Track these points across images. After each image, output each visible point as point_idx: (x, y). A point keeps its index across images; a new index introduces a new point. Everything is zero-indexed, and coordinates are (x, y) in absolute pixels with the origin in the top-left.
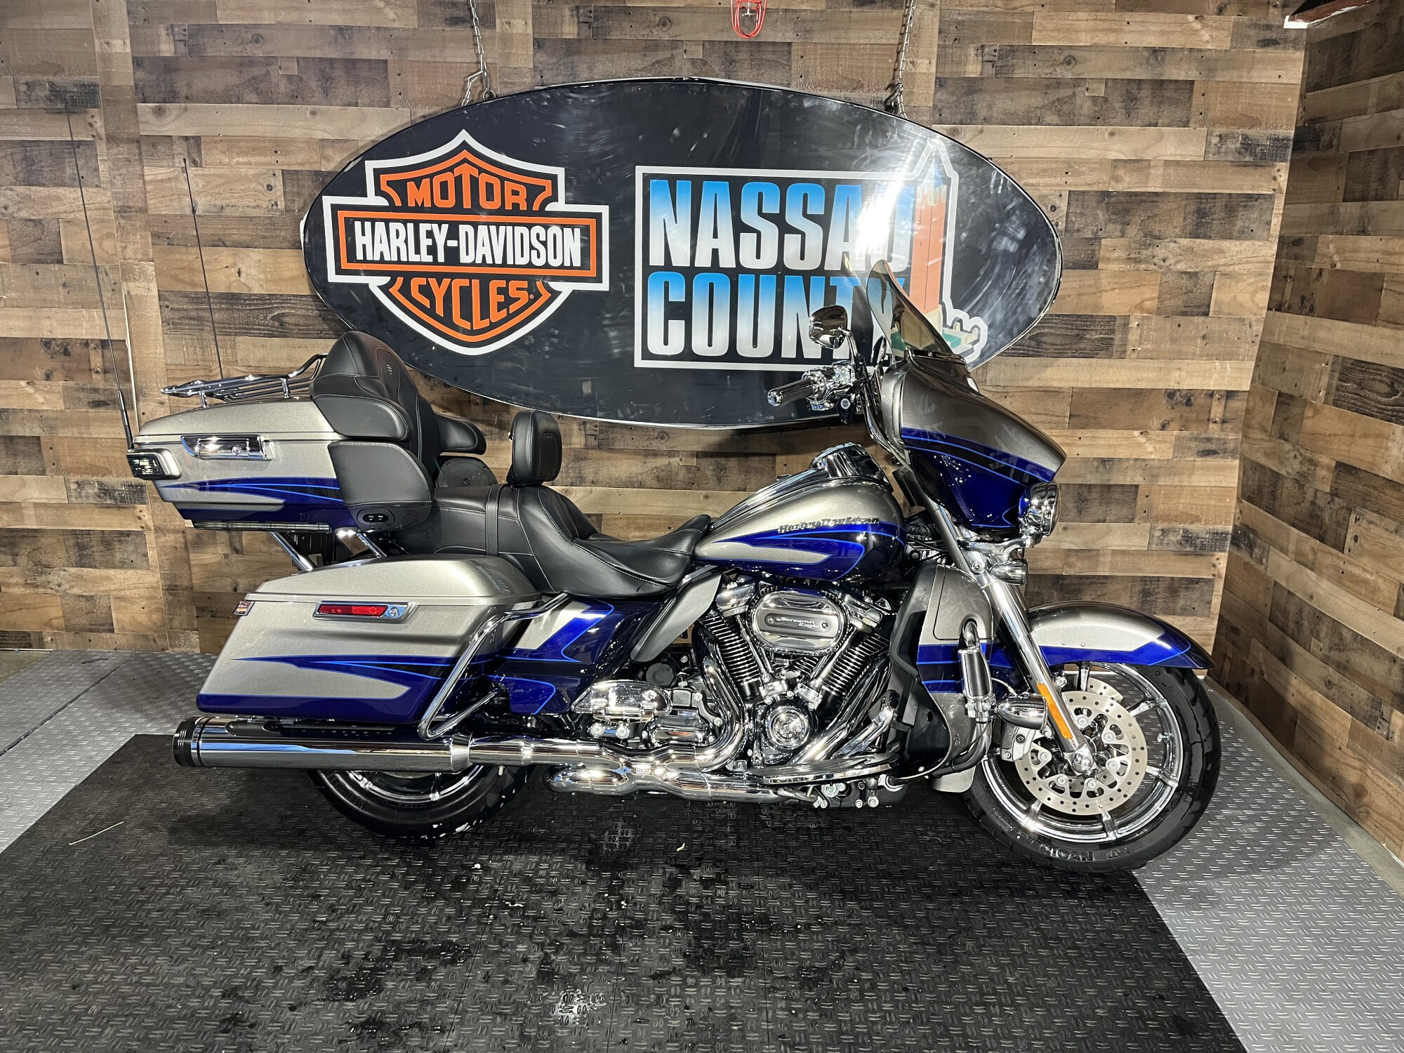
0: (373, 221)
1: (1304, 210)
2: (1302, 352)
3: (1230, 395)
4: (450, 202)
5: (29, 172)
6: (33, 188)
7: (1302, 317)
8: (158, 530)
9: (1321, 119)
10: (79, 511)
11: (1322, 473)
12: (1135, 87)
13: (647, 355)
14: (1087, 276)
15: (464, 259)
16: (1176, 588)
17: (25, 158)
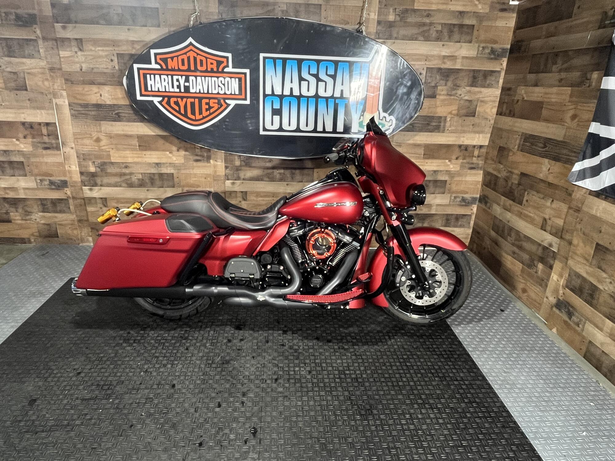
0: (154, 75)
1: (512, 77)
2: (509, 131)
3: (481, 147)
4: (186, 67)
5: (9, 52)
6: (12, 59)
7: (510, 119)
8: (74, 198)
9: (522, 41)
10: (41, 191)
11: (514, 176)
12: (452, 26)
13: (265, 129)
14: (432, 101)
15: (192, 90)
16: (458, 217)
17: (7, 45)
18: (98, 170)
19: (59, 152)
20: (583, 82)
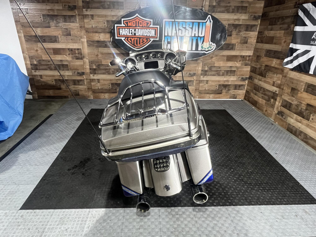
0: (123, 29)
1: (262, 27)
2: (261, 49)
3: (250, 56)
4: (135, 26)
5: (65, 20)
6: (66, 23)
7: (261, 44)
8: (87, 79)
9: (266, 12)
10: (74, 76)
11: (263, 67)
12: (238, 7)
14: (230, 37)
15: (137, 35)
16: (240, 86)
17: (64, 18)
18: (97, 67)
19: (82, 60)
20: (288, 28)
